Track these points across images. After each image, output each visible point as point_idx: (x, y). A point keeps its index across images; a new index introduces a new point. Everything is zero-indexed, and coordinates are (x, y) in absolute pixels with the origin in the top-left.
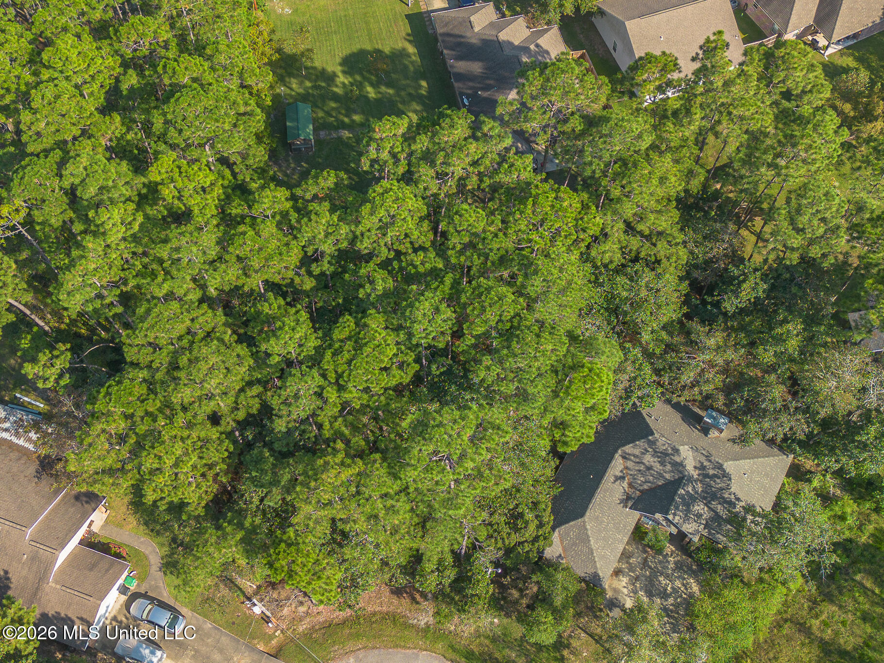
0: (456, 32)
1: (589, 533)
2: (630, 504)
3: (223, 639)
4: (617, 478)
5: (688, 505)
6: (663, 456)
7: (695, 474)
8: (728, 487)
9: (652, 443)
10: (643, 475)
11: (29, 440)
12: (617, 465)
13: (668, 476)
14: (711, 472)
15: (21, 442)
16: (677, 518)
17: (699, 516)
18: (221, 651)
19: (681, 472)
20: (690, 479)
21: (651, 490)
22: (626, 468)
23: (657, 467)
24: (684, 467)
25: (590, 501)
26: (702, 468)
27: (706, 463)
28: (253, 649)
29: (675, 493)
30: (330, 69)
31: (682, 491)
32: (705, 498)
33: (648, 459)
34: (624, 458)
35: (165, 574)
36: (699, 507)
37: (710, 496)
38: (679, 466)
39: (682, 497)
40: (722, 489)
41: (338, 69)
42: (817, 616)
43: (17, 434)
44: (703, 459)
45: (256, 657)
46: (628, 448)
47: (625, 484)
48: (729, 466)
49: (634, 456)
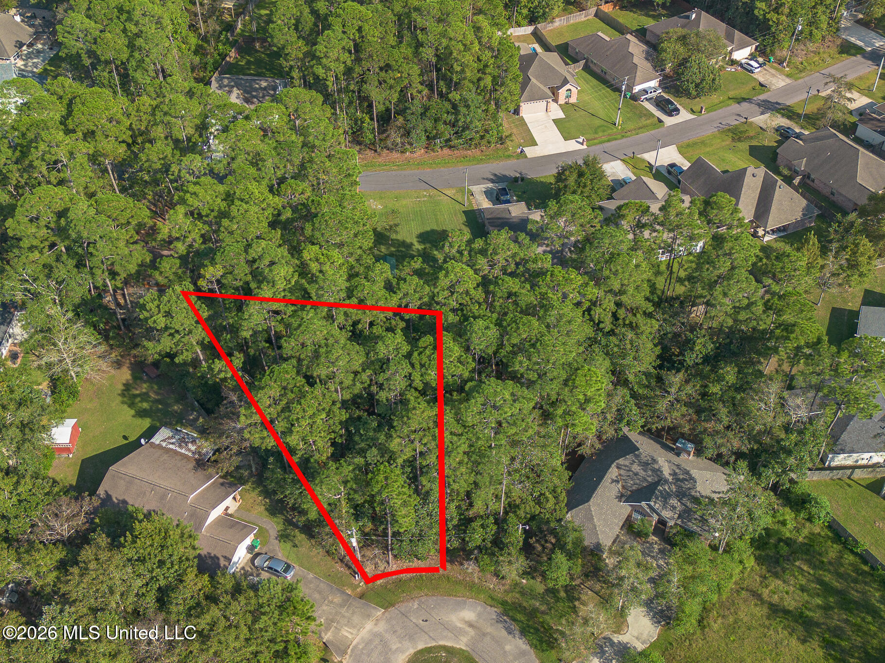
0: (498, 216)
1: (593, 513)
2: (623, 499)
3: (322, 585)
4: (613, 481)
5: (666, 499)
6: (645, 465)
7: (670, 479)
8: (694, 487)
9: (637, 456)
10: (632, 479)
11: (189, 450)
12: (613, 472)
13: (649, 479)
14: (681, 477)
15: (183, 451)
16: (657, 505)
17: (674, 508)
18: (320, 592)
19: (658, 476)
20: (666, 481)
21: (638, 490)
22: (620, 475)
23: (642, 473)
24: (662, 472)
25: (593, 493)
26: (674, 474)
27: (677, 471)
28: (344, 593)
29: (656, 488)
30: (408, 241)
31: (660, 488)
32: (678, 496)
33: (636, 468)
34: (618, 468)
35: (280, 541)
36: (674, 502)
37: (681, 495)
38: (658, 472)
39: (661, 492)
40: (690, 489)
41: (415, 241)
42: (767, 587)
43: (180, 446)
44: (675, 468)
45: (345, 598)
46: (621, 461)
47: (620, 486)
48: (694, 473)
49: (625, 466)
